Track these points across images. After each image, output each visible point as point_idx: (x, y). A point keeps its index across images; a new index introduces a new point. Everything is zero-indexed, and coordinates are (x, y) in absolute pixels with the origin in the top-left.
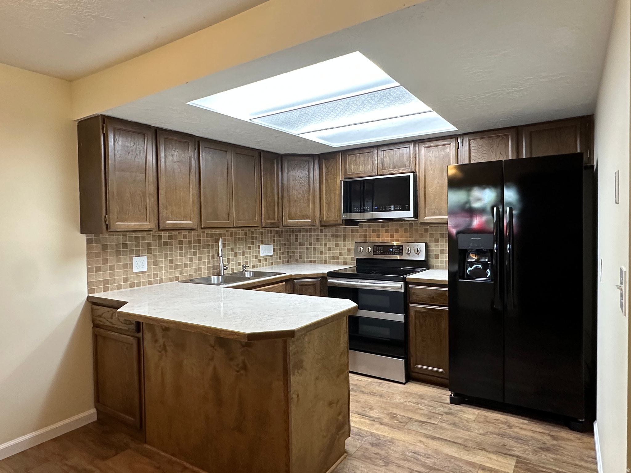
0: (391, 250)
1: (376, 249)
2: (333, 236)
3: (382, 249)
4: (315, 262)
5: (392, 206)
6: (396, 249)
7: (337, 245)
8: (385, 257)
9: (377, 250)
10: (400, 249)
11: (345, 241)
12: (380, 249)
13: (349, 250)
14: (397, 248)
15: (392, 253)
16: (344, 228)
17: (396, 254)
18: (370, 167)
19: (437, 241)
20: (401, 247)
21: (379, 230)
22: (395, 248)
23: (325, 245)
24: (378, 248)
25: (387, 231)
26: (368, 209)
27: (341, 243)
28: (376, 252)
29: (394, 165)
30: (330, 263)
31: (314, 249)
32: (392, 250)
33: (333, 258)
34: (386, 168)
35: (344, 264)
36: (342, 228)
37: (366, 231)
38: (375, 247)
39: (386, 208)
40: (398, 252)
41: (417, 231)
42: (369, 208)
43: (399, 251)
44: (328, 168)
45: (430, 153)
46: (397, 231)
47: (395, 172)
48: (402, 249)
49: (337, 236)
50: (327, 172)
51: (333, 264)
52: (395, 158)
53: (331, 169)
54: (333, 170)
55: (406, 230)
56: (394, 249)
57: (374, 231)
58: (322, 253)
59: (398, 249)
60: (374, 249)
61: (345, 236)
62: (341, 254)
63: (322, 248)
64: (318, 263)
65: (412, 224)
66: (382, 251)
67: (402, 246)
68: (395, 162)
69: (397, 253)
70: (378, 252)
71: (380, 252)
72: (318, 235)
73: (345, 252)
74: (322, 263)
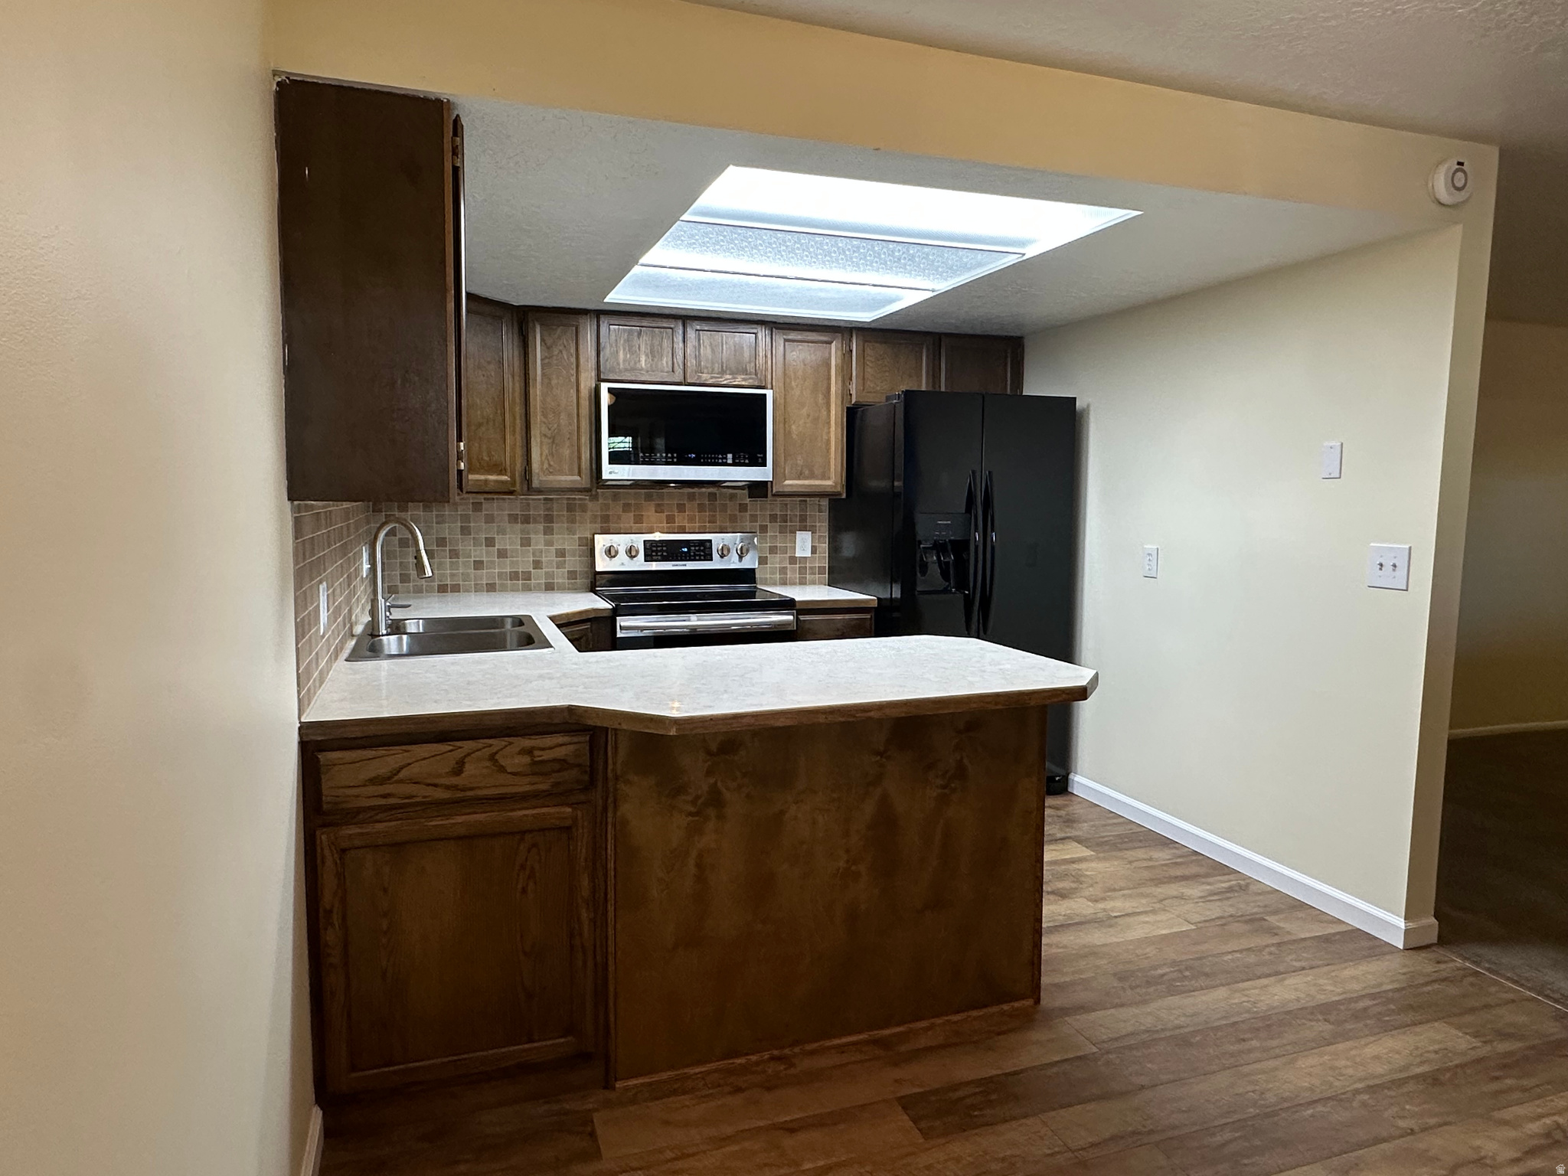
0: (686, 550)
1: (651, 549)
2: (513, 519)
3: (664, 549)
4: (456, 589)
5: (730, 456)
6: (697, 548)
7: (526, 542)
8: (674, 565)
9: (653, 551)
10: (705, 548)
11: (548, 531)
12: (659, 549)
13: (561, 553)
14: (699, 546)
15: (690, 556)
16: (545, 499)
17: (697, 558)
18: (667, 363)
19: (764, 529)
20: (708, 544)
21: (638, 507)
22: (695, 546)
23: (490, 542)
24: (656, 546)
25: (659, 509)
26: (673, 457)
27: (538, 540)
28: (651, 556)
29: (722, 367)
30: (504, 589)
31: (454, 554)
32: (689, 549)
33: (514, 576)
34: (705, 371)
35: (546, 590)
36: (540, 499)
37: (607, 507)
38: (648, 545)
39: (715, 458)
41: (724, 508)
42: (675, 455)
43: (702, 551)
44: (548, 348)
45: (794, 353)
46: (681, 508)
47: (725, 382)
48: (711, 548)
49: (526, 520)
50: (546, 357)
51: (514, 590)
52: (724, 351)
53: (561, 351)
54: (564, 352)
55: (701, 508)
56: (693, 548)
57: (627, 508)
58: (478, 565)
59: (702, 548)
60: (645, 549)
61: (549, 519)
62: (537, 564)
63: (478, 553)
64: (467, 591)
65: (716, 494)
66: (665, 554)
67: (710, 541)
68: (724, 361)
69: (700, 555)
70: (657, 555)
71: (662, 555)
72: (466, 518)
73: (549, 557)
74: (478, 589)
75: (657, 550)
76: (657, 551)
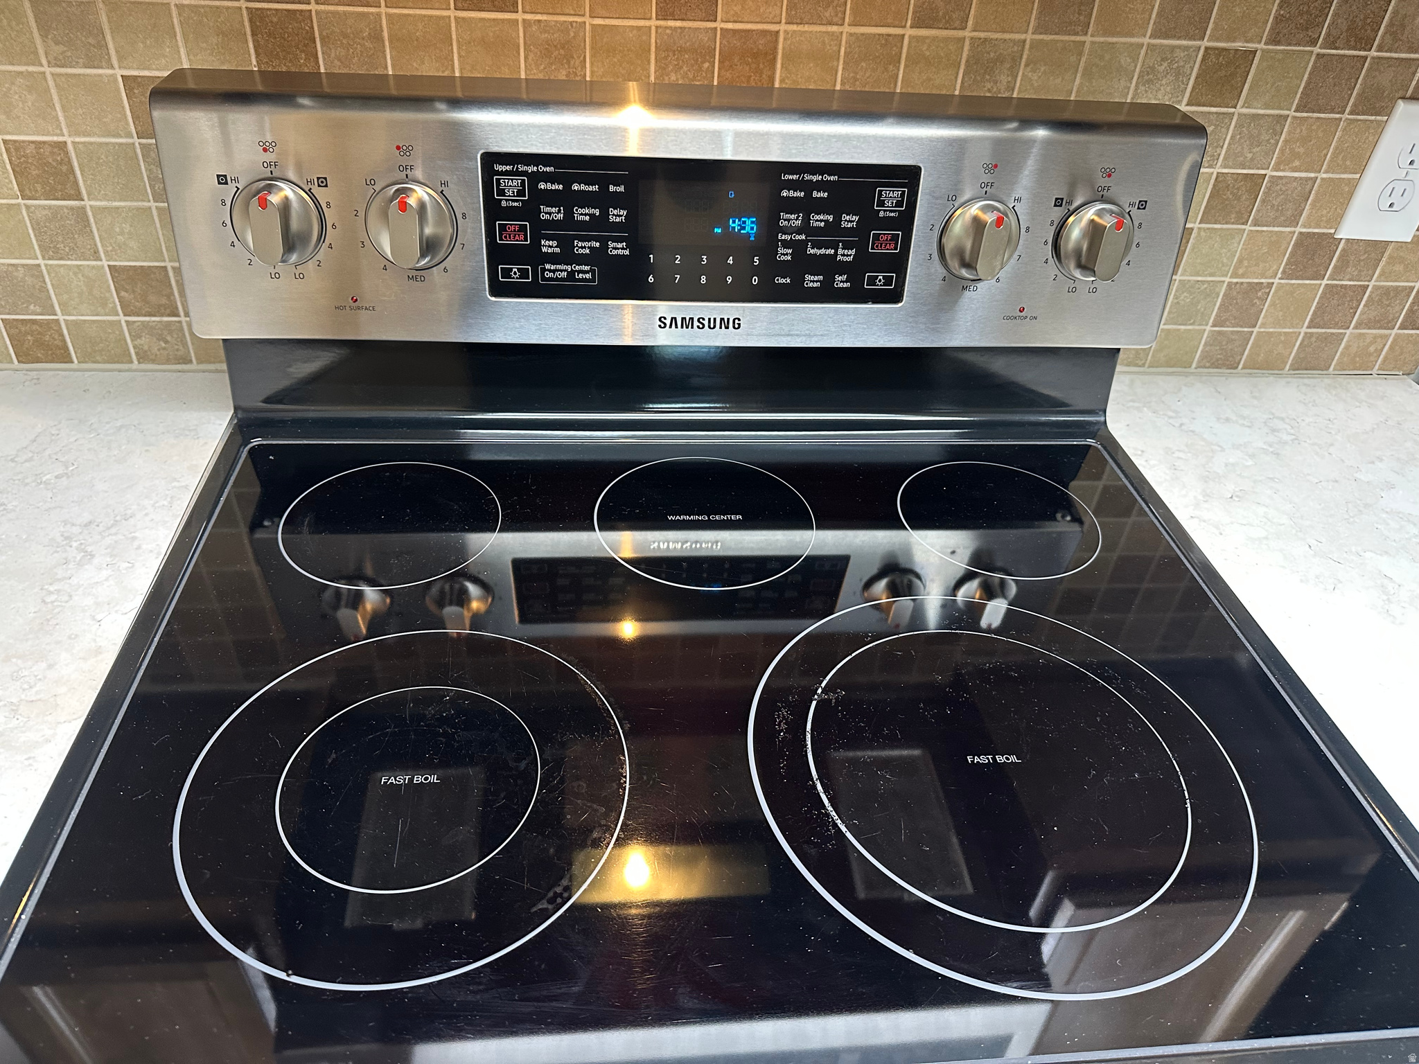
1: (529, 211)
3: (617, 215)
9: (541, 229)
10: (870, 220)
12: (582, 214)
14: (834, 206)
17: (812, 281)
20: (891, 195)
22: (807, 207)
24: (567, 200)
28: (534, 257)
32: (771, 227)
38: (511, 186)
40: (846, 255)
43: (858, 238)
48: (905, 221)
56: (793, 220)
59: (850, 221)
60: (493, 210)
66: (618, 249)
67: (908, 176)
69: (829, 267)
70: (567, 256)
75: (569, 222)
76: (567, 231)
